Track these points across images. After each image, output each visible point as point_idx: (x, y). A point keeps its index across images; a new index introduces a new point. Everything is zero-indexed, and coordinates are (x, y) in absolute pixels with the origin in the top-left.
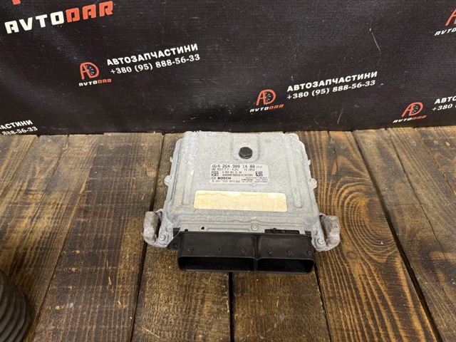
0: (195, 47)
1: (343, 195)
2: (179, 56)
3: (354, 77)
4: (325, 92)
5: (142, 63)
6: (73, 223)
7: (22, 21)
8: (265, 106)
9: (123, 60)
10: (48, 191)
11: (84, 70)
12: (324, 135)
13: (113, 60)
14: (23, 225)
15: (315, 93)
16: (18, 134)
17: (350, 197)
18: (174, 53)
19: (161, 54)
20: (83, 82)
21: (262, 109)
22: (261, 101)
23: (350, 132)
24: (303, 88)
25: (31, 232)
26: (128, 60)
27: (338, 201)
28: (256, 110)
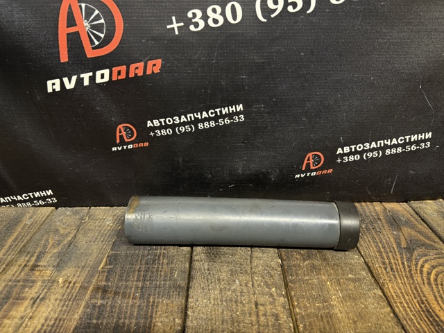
0: (240, 107)
1: (425, 270)
2: (223, 117)
3: (407, 137)
4: (377, 155)
5: (184, 124)
6: (87, 306)
7: (66, 80)
8: (312, 171)
9: (165, 122)
10: (59, 267)
11: (120, 132)
12: (378, 206)
13: (154, 121)
14: (22, 309)
15: (367, 157)
16: (34, 206)
17: (434, 272)
18: (219, 114)
19: (205, 115)
20: (117, 145)
21: (308, 174)
22: (308, 165)
23: (405, 204)
24: (353, 150)
25: (31, 318)
26: (169, 121)
27: (422, 277)
28: (302, 176)
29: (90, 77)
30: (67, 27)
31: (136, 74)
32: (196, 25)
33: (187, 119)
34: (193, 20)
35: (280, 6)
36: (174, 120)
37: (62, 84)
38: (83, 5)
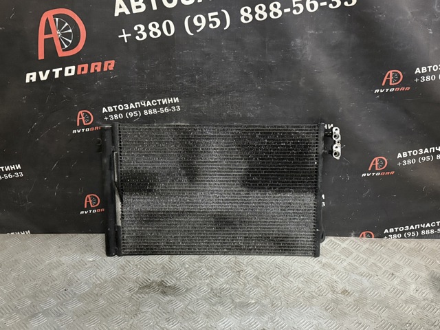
29: (60, 71)
30: (45, 34)
31: (95, 71)
32: (141, 36)
33: (135, 106)
34: (139, 32)
35: (203, 24)
36: (124, 107)
37: (38, 76)
38: (57, 19)
